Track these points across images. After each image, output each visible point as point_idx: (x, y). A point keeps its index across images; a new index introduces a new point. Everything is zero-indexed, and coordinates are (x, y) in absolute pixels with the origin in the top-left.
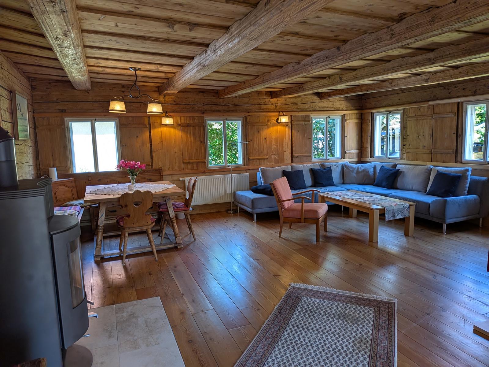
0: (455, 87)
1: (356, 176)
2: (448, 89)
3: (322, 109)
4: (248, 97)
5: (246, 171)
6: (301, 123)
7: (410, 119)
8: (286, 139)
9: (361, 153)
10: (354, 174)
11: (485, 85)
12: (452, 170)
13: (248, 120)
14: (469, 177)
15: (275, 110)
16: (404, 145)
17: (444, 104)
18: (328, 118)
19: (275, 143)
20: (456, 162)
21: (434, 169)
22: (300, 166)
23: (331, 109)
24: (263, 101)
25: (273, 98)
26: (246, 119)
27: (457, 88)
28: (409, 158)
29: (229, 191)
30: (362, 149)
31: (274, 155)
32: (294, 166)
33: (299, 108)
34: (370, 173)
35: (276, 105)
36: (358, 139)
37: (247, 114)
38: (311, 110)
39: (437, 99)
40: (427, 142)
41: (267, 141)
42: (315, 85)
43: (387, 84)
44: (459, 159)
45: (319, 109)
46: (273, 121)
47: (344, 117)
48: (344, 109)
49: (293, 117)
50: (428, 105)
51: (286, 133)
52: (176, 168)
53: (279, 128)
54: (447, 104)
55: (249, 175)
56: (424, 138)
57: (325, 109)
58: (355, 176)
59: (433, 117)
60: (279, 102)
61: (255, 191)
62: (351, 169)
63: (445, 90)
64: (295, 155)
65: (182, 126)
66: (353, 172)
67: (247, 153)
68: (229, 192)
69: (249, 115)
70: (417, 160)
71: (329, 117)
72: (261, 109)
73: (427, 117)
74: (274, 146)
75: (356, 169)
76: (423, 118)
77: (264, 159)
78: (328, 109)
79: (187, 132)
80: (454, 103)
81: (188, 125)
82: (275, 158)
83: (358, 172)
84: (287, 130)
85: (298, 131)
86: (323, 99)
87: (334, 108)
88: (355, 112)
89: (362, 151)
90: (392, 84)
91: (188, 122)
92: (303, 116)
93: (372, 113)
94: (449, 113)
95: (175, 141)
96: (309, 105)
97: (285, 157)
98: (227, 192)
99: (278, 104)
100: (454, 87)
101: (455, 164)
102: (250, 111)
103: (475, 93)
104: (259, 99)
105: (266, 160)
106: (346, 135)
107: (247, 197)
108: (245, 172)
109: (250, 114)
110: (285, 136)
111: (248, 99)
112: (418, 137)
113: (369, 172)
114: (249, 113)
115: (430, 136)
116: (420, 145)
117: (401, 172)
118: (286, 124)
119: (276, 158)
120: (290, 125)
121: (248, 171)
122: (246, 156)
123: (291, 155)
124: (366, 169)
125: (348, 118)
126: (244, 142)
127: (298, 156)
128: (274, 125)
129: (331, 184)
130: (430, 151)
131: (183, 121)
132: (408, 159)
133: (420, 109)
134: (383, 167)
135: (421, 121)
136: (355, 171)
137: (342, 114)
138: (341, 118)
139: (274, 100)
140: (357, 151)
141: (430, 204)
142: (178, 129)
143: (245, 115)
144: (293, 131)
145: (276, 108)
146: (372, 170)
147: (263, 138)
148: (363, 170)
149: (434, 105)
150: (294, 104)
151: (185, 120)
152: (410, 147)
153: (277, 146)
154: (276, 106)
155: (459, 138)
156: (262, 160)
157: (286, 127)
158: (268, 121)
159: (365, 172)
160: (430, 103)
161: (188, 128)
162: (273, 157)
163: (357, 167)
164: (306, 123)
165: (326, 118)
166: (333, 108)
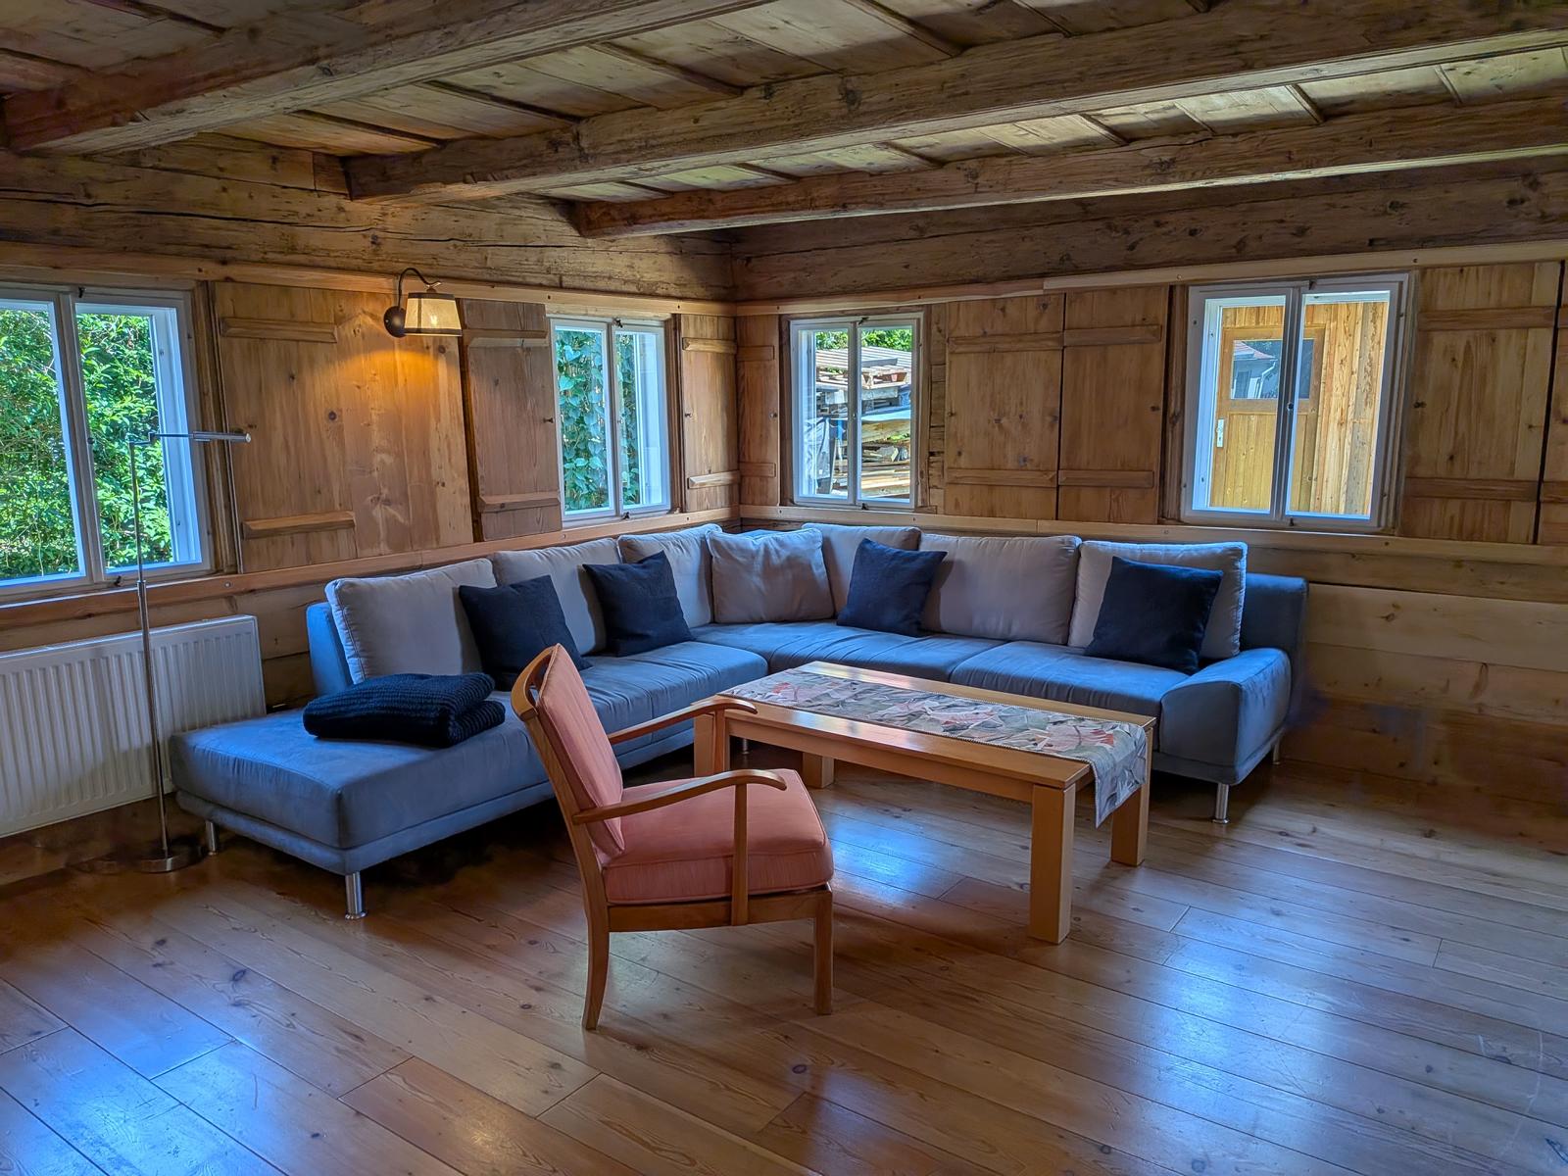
0: (1158, 224)
1: (763, 587)
2: (1127, 232)
3: (589, 285)
4: (216, 171)
5: (231, 602)
6: (507, 342)
7: (961, 349)
8: (438, 420)
9: (740, 486)
10: (757, 581)
11: (1282, 221)
12: (1173, 553)
13: (225, 303)
14: (1246, 578)
15: (375, 266)
16: (932, 454)
17: (1113, 291)
18: (614, 327)
19: (384, 443)
20: (1162, 519)
21: (1093, 552)
22: (531, 558)
23: (625, 288)
24: (303, 205)
25: (359, 197)
26: (210, 300)
27: (1164, 229)
28: (957, 505)
29: (135, 735)
30: (742, 466)
31: (387, 502)
32: (507, 560)
33: (489, 263)
34: (815, 571)
35: (375, 238)
36: (728, 427)
37: (213, 271)
38: (544, 282)
39: (1077, 271)
40: (1038, 442)
41: (340, 428)
42: (664, 130)
43: (952, 177)
44: (1171, 510)
45: (577, 283)
46: (369, 321)
47: (677, 328)
48: (673, 291)
49: (470, 307)
50: (1040, 292)
51: (436, 386)
53: (401, 360)
54: (1123, 289)
55: (254, 628)
56: (1024, 426)
57: (602, 284)
58: (759, 590)
59: (1061, 340)
60: (390, 223)
61: (329, 726)
62: (740, 559)
63: (1114, 234)
64: (487, 499)
66: (748, 568)
67: (227, 496)
68: (136, 742)
69: (228, 279)
70: (992, 514)
71: (619, 323)
72: (293, 250)
73: (1036, 341)
74: (384, 456)
75: (760, 559)
76: (1020, 346)
77: (332, 528)
78: (613, 285)
80: (1158, 287)
82: (390, 522)
83: (769, 570)
84: (445, 375)
85: (496, 383)
86: (593, 236)
87: (636, 282)
88: (714, 308)
89: (742, 477)
90: (979, 180)
92: (512, 309)
93: (780, 316)
94: (1133, 326)
96: (533, 259)
97: (444, 514)
98: (124, 745)
99: (384, 230)
100: (1151, 220)
101: (1158, 530)
102: (229, 254)
103: (1239, 252)
104: (278, 190)
105: (343, 534)
106: (686, 410)
107: (289, 775)
108: (224, 605)
109: (232, 271)
110: (437, 407)
111: (216, 184)
112: (998, 421)
113: (810, 566)
114: (224, 262)
115: (1049, 419)
116: (1005, 457)
117: (951, 563)
118: (434, 345)
119: (396, 521)
120: (454, 348)
121: (242, 602)
122: (222, 514)
123: (467, 500)
124: (797, 557)
125: (692, 334)
126: (207, 437)
127: (502, 506)
128: (372, 344)
129: (680, 635)
130: (1051, 480)
132: (957, 509)
133: (1003, 310)
134: (868, 546)
135: (1009, 359)
136: (758, 566)
137: (668, 316)
138: (662, 329)
139: (365, 209)
140: (724, 477)
141: (1160, 704)
143: (203, 277)
144: (473, 379)
145: (375, 253)
146: (818, 556)
147: (322, 414)
148: (789, 559)
149: (1065, 294)
150: (465, 240)
152: (963, 461)
153: (399, 455)
154: (375, 241)
155: (1174, 424)
156: (324, 535)
157: (436, 357)
158: (340, 320)
159: (795, 564)
160: (1052, 284)
162: (379, 513)
163: (762, 549)
164: (530, 342)
165: (609, 326)
166: (632, 282)
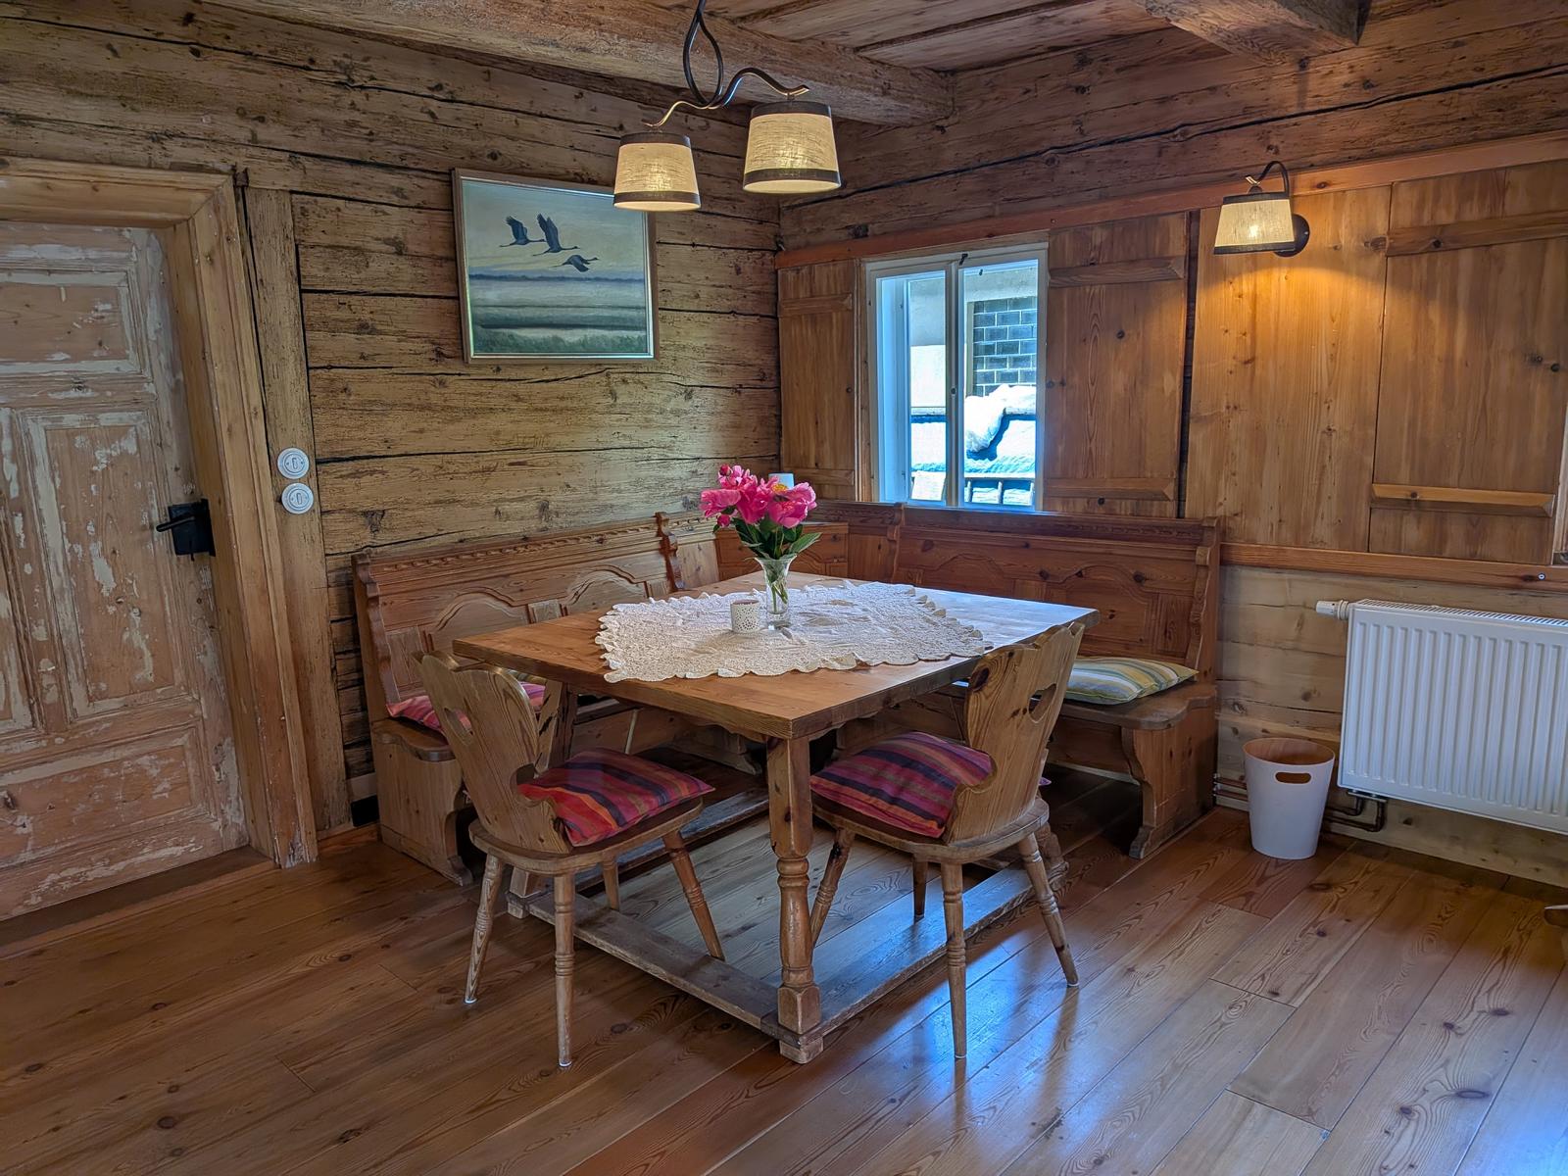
52: (1323, 530)
65: (1393, 253)
79: (1426, 292)
81: (1438, 242)
91: (1445, 217)
95: (1332, 358)
131: (1405, 217)
142: (1362, 274)
151: (1420, 206)
161: (1441, 259)
